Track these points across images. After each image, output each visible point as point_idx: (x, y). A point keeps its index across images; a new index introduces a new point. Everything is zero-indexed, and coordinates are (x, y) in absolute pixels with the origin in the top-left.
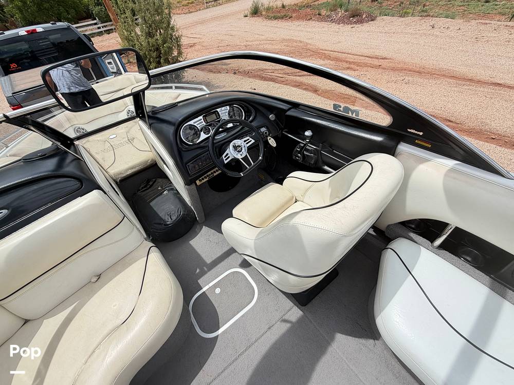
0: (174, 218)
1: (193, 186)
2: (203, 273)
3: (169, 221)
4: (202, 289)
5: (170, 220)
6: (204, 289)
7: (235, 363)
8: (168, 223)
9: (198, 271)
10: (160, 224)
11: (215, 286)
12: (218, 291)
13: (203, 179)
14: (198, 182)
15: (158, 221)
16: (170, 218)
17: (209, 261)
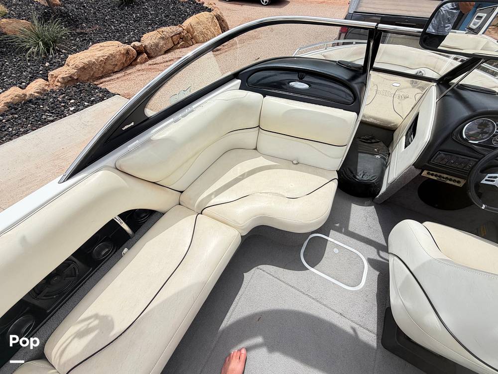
0: (365, 178)
1: (418, 172)
2: (339, 230)
3: (359, 177)
4: (328, 236)
5: (361, 176)
6: (329, 239)
7: (300, 293)
8: (358, 177)
9: (337, 225)
10: (352, 173)
11: (337, 246)
12: (336, 250)
13: (432, 175)
14: (425, 173)
15: (352, 169)
16: (362, 175)
17: (351, 228)
